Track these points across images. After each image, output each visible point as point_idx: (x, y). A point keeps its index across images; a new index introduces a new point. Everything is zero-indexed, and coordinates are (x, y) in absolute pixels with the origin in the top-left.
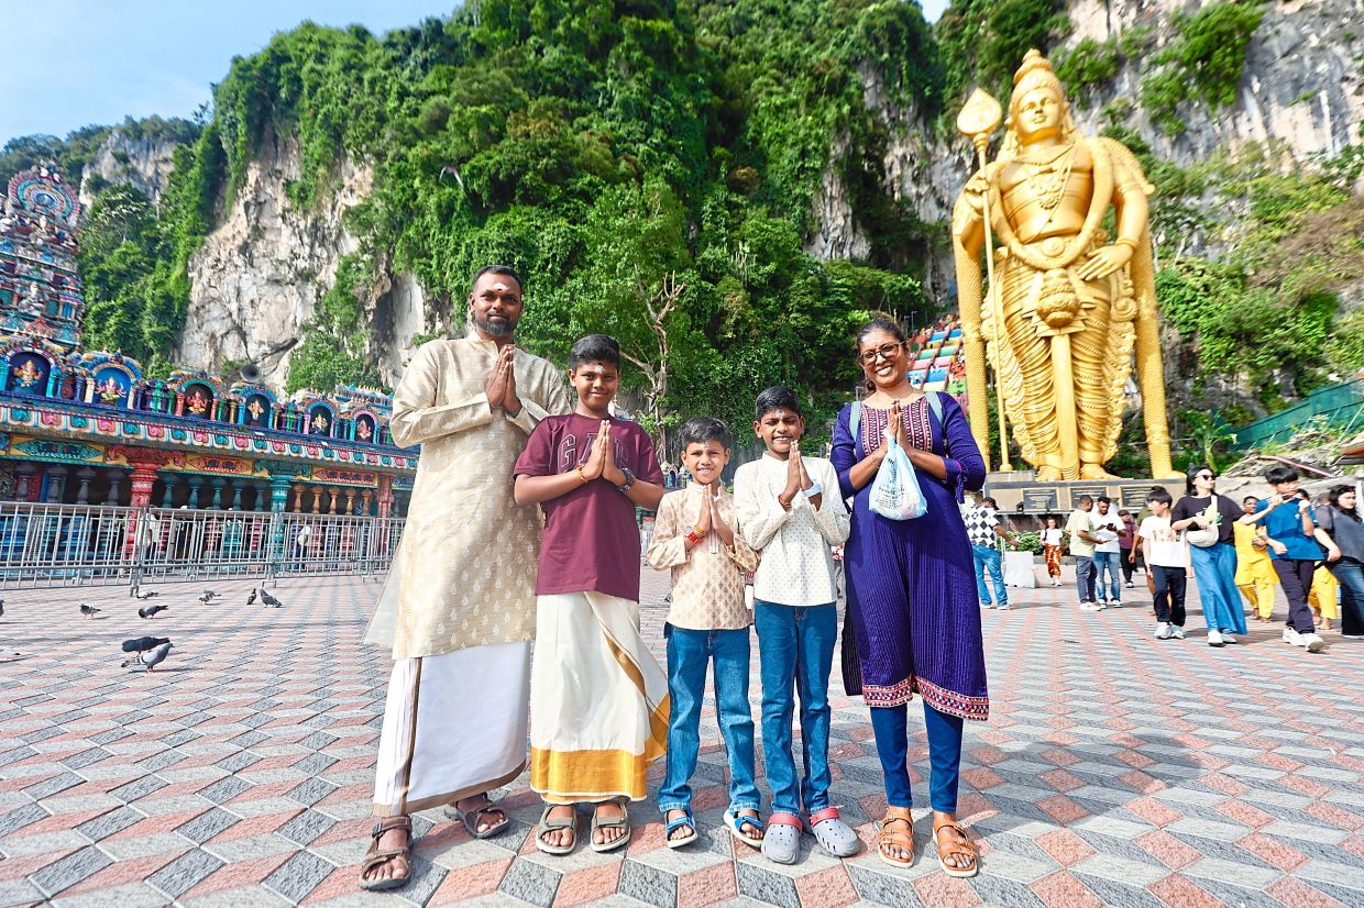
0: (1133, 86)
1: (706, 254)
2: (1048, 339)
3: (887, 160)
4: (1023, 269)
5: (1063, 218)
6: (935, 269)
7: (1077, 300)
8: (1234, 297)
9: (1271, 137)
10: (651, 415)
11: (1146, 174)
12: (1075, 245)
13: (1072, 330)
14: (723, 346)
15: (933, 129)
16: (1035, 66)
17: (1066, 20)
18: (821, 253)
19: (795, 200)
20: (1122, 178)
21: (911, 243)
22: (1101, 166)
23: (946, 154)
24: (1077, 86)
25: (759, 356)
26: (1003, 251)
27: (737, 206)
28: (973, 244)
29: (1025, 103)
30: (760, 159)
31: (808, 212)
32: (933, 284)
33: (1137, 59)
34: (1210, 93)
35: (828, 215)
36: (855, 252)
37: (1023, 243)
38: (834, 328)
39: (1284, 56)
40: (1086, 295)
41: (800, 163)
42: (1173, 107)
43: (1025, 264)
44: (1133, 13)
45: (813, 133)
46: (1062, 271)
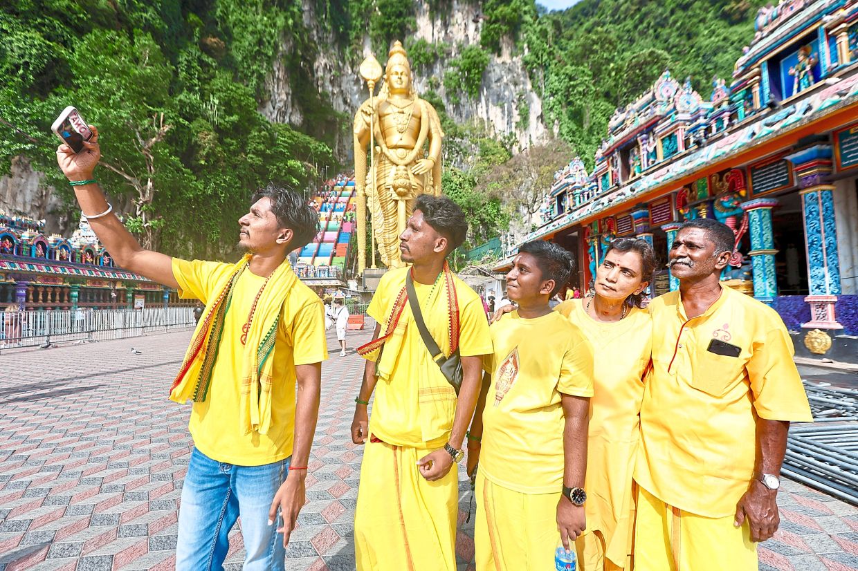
0: (441, 72)
1: (182, 97)
2: (396, 201)
3: (316, 64)
4: (387, 162)
5: (406, 140)
6: (341, 141)
7: (410, 184)
8: (470, 191)
9: (488, 119)
10: (139, 219)
11: (442, 122)
12: (411, 155)
13: (407, 198)
14: (197, 170)
15: (344, 54)
16: (399, 52)
17: (415, 23)
18: (269, 115)
19: (253, 73)
20: (433, 126)
21: (327, 122)
22: (424, 117)
23: (350, 72)
24: (417, 62)
25: (225, 181)
26: (378, 148)
27: (208, 65)
28: (364, 141)
29: (393, 70)
30: (227, 35)
31: (262, 85)
32: (339, 150)
33: (443, 60)
34: (470, 90)
35: (276, 90)
36: (293, 120)
37: (388, 147)
38: (278, 168)
39: (496, 82)
40: (414, 182)
41: (257, 48)
42: (455, 90)
43: (388, 159)
44: (443, 32)
45: (268, 30)
46: (405, 167)
